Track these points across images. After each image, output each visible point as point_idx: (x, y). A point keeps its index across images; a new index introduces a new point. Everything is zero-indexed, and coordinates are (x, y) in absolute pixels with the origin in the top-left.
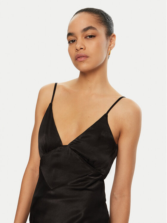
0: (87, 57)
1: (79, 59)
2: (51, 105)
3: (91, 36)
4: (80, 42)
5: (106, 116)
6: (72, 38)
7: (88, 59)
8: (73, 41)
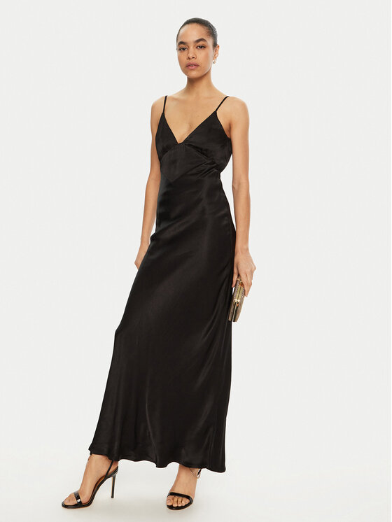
0: (198, 66)
1: (190, 67)
2: (163, 114)
3: (201, 47)
4: (192, 51)
5: (215, 113)
6: (183, 46)
7: (199, 68)
8: (184, 49)
